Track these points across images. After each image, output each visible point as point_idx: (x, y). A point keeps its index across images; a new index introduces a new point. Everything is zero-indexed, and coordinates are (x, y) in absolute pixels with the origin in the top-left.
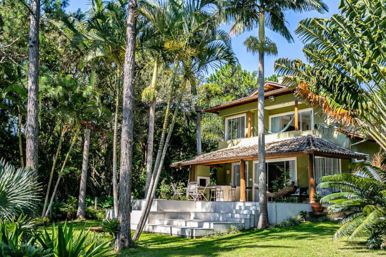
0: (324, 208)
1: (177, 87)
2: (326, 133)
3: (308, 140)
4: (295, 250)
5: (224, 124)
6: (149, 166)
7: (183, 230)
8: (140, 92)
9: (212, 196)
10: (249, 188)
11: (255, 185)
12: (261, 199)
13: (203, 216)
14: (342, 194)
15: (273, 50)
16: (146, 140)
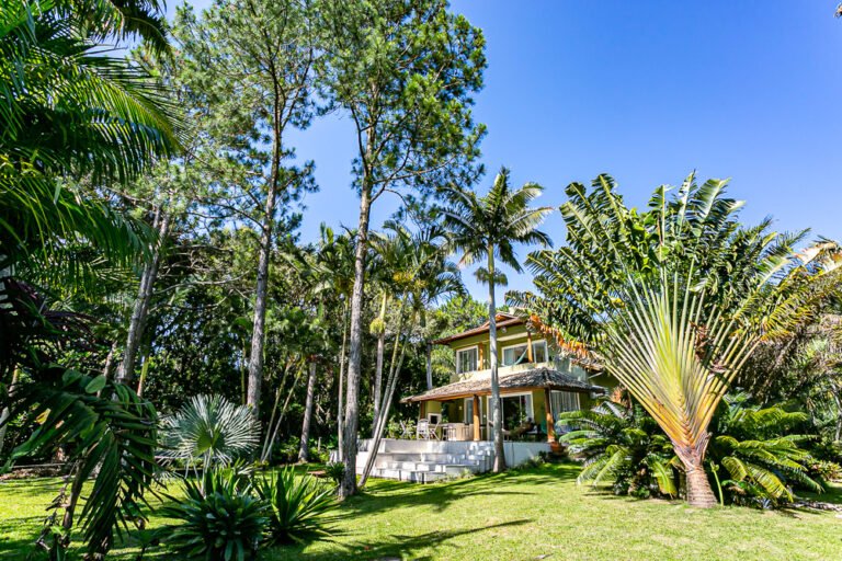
0: (564, 448)
1: (407, 318)
2: (561, 365)
3: (543, 373)
4: (535, 497)
5: (455, 355)
6: (376, 402)
7: (413, 473)
8: (368, 323)
9: (444, 435)
10: (483, 425)
11: (489, 421)
12: (497, 438)
13: (434, 458)
14: (582, 432)
15: (504, 281)
16: (373, 373)
